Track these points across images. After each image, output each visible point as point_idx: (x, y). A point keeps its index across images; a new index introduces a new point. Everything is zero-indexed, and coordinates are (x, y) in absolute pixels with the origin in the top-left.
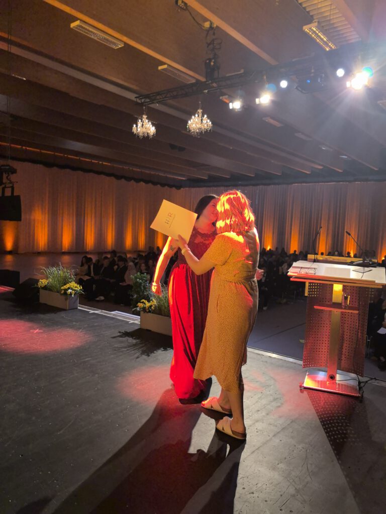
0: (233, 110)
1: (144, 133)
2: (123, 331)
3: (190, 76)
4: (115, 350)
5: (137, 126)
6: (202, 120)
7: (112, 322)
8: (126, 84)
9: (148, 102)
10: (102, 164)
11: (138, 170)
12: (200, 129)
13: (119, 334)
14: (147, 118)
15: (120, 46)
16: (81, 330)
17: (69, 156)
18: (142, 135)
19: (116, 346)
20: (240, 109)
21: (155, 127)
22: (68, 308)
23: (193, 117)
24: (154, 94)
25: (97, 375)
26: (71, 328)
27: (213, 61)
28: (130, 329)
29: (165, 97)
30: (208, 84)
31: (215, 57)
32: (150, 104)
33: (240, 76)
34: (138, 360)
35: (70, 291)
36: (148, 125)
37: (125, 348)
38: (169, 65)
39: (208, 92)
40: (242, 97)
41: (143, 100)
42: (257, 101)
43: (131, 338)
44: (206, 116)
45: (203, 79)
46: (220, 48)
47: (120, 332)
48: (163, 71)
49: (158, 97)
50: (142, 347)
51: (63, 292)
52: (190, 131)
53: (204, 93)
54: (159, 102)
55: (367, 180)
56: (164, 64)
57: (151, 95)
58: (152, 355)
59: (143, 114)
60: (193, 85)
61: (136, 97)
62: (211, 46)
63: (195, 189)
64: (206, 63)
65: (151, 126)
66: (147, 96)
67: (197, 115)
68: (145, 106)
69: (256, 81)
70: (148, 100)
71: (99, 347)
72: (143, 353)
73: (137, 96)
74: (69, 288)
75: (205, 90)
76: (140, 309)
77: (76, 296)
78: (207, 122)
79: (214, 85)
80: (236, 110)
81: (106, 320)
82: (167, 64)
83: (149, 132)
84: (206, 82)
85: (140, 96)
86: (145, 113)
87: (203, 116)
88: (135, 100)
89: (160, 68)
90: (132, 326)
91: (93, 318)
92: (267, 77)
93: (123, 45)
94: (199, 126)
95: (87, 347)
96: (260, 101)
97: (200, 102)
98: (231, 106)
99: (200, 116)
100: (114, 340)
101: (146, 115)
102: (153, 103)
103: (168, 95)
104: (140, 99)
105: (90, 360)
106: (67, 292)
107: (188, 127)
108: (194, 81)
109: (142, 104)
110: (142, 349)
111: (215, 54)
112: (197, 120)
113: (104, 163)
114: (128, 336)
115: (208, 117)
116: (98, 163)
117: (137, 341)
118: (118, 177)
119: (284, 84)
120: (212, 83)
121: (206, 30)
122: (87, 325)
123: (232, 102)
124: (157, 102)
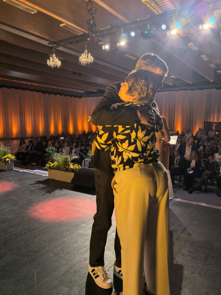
0: (105, 50)
1: (54, 65)
2: (38, 181)
3: (79, 30)
4: (31, 192)
5: (49, 61)
6: (87, 56)
7: (32, 176)
8: (41, 35)
9: (55, 46)
10: (34, 84)
11: (55, 88)
12: (87, 62)
13: (35, 182)
14: (55, 56)
15: (35, 12)
16: (12, 182)
17: (13, 81)
18: (53, 66)
19: (32, 189)
20: (109, 49)
21: (61, 61)
22: (7, 170)
23: (82, 55)
24: (59, 42)
25: (17, 206)
26: (7, 181)
27: (92, 20)
28: (42, 179)
29: (65, 44)
30: (90, 35)
31: (93, 18)
32: (57, 47)
33: (108, 30)
34: (43, 196)
35: (7, 159)
36: (56, 60)
37: (38, 190)
38: (66, 24)
39: (90, 39)
40: (109, 42)
41: (52, 45)
42: (118, 44)
43: (42, 185)
44: (89, 54)
45: (87, 32)
46: (96, 13)
47: (36, 181)
48: (63, 27)
49: (61, 43)
50: (47, 189)
51: (3, 160)
52: (81, 63)
53: (88, 40)
54: (62, 46)
55: (186, 90)
56: (63, 23)
57: (57, 42)
58: (53, 193)
59: (53, 53)
60: (81, 35)
61: (48, 44)
62: (90, 12)
63: (90, 98)
64: (88, 22)
65: (58, 61)
66: (55, 43)
67: (84, 54)
68: (54, 48)
69: (118, 33)
70: (55, 45)
71: (22, 190)
72: (47, 192)
73: (49, 42)
74: (7, 158)
75: (88, 38)
76: (47, 167)
77: (12, 162)
78: (90, 58)
79: (94, 35)
80: (107, 50)
81: (29, 175)
82: (65, 23)
83: (57, 64)
84: (89, 33)
85: (51, 42)
86: (54, 53)
87: (88, 54)
88: (48, 45)
89: (61, 25)
90: (44, 178)
91: (22, 175)
92: (123, 30)
93: (37, 12)
94: (86, 60)
95: (15, 191)
96: (120, 44)
97: (86, 46)
98: (103, 47)
99: (86, 54)
100: (31, 186)
101: (55, 54)
102: (58, 47)
103: (67, 42)
104: (51, 44)
105: (15, 198)
106: (6, 160)
107: (79, 61)
108: (82, 33)
109: (52, 48)
110: (47, 190)
111: (93, 17)
112: (84, 56)
113: (35, 84)
114: (41, 184)
115: (91, 55)
116: (31, 84)
117: (45, 186)
118: (44, 92)
119: (133, 34)
120: (92, 34)
121: (86, 2)
122: (16, 179)
123: (104, 45)
124: (61, 47)
